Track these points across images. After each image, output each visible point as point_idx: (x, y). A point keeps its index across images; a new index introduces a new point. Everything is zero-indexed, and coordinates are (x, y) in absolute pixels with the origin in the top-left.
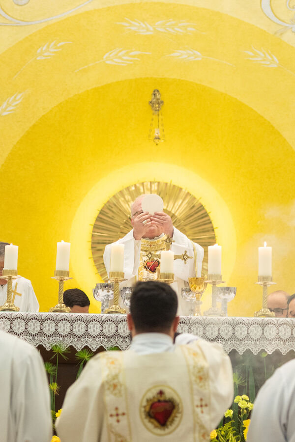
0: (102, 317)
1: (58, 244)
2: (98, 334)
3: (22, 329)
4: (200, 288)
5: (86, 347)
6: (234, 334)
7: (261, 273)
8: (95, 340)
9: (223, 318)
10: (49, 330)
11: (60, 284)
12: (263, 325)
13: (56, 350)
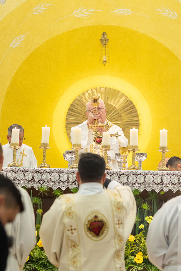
0: (68, 170)
1: (43, 128)
2: (66, 180)
3: (22, 177)
4: (125, 153)
5: (59, 188)
6: (145, 180)
7: (161, 145)
8: (64, 184)
9: (139, 171)
10: (37, 178)
11: (44, 151)
12: (162, 176)
13: (41, 190)
